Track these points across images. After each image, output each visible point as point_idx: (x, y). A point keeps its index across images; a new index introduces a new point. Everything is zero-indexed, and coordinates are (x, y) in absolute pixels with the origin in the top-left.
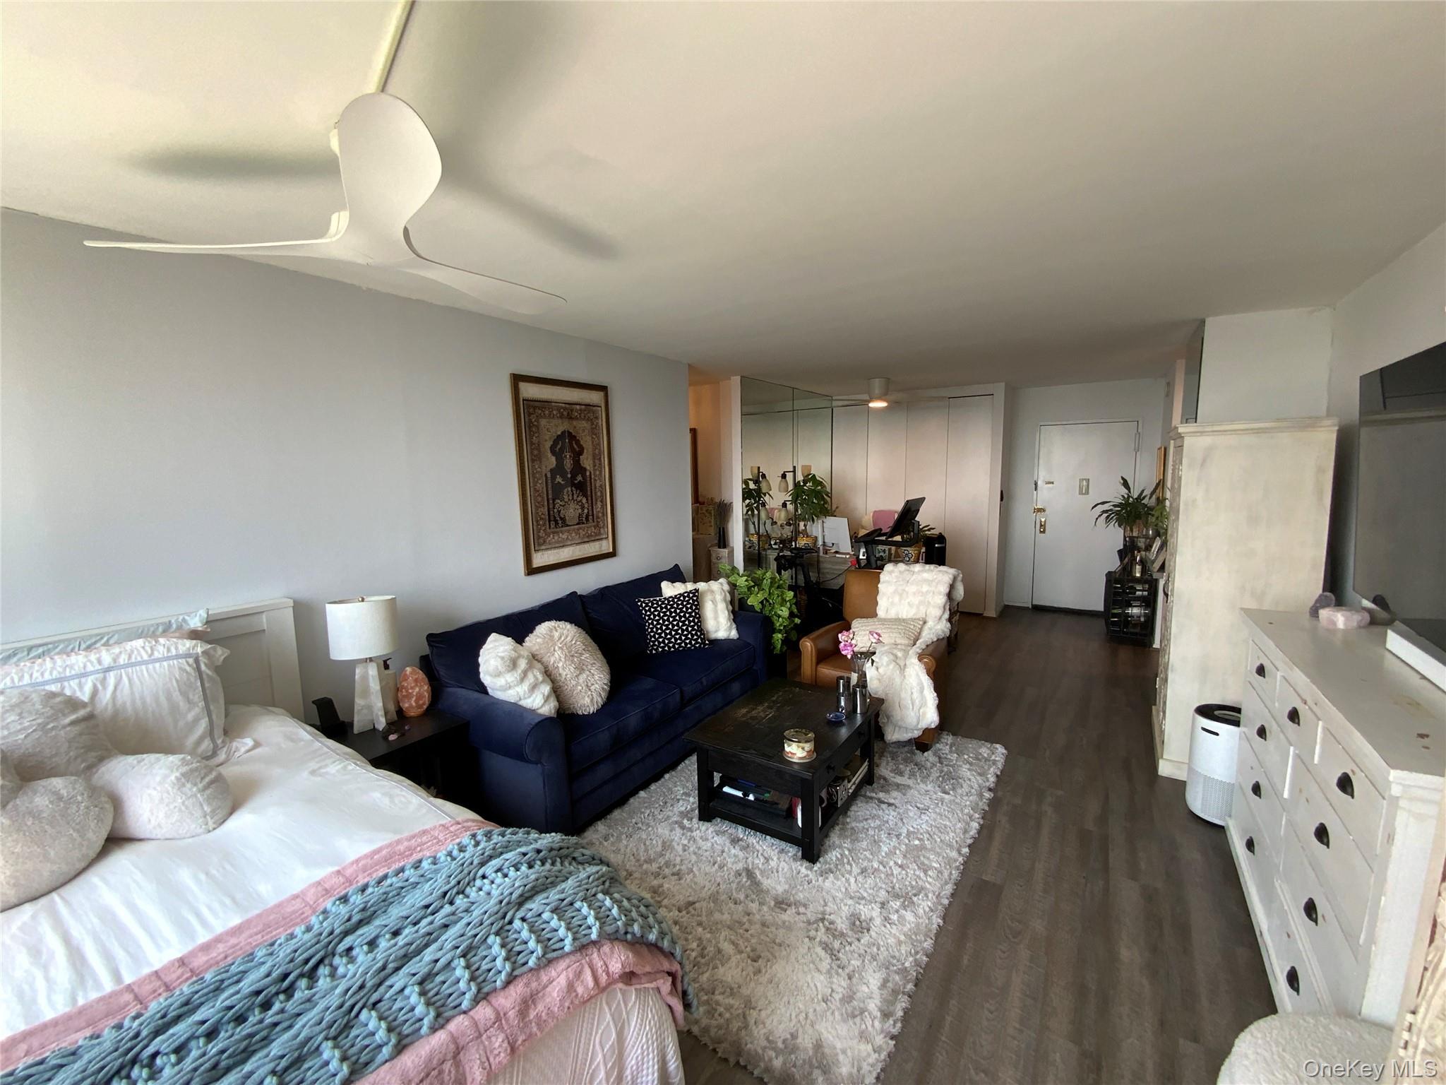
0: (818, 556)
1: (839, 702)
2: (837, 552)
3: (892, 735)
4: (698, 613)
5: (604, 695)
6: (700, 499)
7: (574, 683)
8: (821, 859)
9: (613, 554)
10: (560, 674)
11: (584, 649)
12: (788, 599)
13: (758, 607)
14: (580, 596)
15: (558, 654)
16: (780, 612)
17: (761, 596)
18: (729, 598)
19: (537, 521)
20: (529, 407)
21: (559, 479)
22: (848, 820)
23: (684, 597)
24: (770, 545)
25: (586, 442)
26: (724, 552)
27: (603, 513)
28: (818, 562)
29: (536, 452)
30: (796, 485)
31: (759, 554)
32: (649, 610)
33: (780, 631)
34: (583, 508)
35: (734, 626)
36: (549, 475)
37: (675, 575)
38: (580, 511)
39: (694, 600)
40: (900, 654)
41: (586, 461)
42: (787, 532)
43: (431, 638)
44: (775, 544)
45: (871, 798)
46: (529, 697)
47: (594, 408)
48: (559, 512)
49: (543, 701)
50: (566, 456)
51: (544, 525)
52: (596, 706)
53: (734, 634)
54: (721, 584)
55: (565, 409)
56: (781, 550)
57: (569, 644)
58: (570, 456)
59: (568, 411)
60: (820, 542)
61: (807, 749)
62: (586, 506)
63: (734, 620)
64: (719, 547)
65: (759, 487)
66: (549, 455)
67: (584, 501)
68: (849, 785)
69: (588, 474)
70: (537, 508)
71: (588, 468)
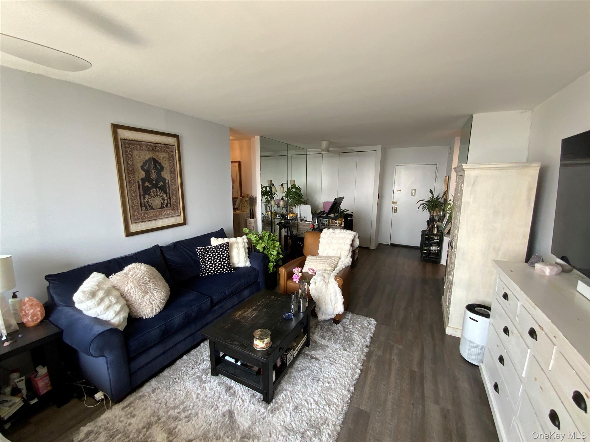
0: (298, 222)
1: (291, 306)
2: (306, 221)
3: (321, 317)
4: (228, 255)
5: (161, 306)
6: (243, 195)
7: (140, 301)
8: (274, 400)
9: (184, 223)
10: (132, 297)
11: (149, 281)
12: (276, 246)
13: (261, 250)
14: (160, 247)
15: (131, 284)
16: (272, 253)
17: (263, 245)
18: (247, 245)
19: (133, 207)
20: (125, 143)
21: (147, 184)
22: (293, 370)
23: (221, 247)
24: (277, 217)
25: (165, 164)
26: (253, 220)
27: (177, 202)
28: (298, 225)
29: (131, 169)
30: (288, 189)
31: (271, 221)
32: (202, 254)
33: (272, 262)
34: (164, 199)
35: (248, 260)
36: (140, 182)
37: (221, 234)
38: (162, 201)
39: (227, 248)
40: (326, 276)
41: (165, 175)
42: (284, 211)
43: (48, 278)
44: (279, 216)
45: (307, 355)
46: (105, 313)
47: (171, 146)
48: (148, 202)
49: (114, 315)
50: (152, 172)
51: (138, 209)
52: (154, 313)
53: (248, 264)
54: (243, 239)
55: (151, 146)
56: (281, 220)
57: (137, 279)
58: (155, 172)
59: (154, 147)
60: (299, 216)
61: (265, 342)
62: (166, 198)
63: (249, 257)
64: (251, 218)
65: (271, 190)
66: (140, 170)
67: (165, 196)
68: (294, 352)
69: (167, 181)
70: (132, 200)
71: (167, 178)
